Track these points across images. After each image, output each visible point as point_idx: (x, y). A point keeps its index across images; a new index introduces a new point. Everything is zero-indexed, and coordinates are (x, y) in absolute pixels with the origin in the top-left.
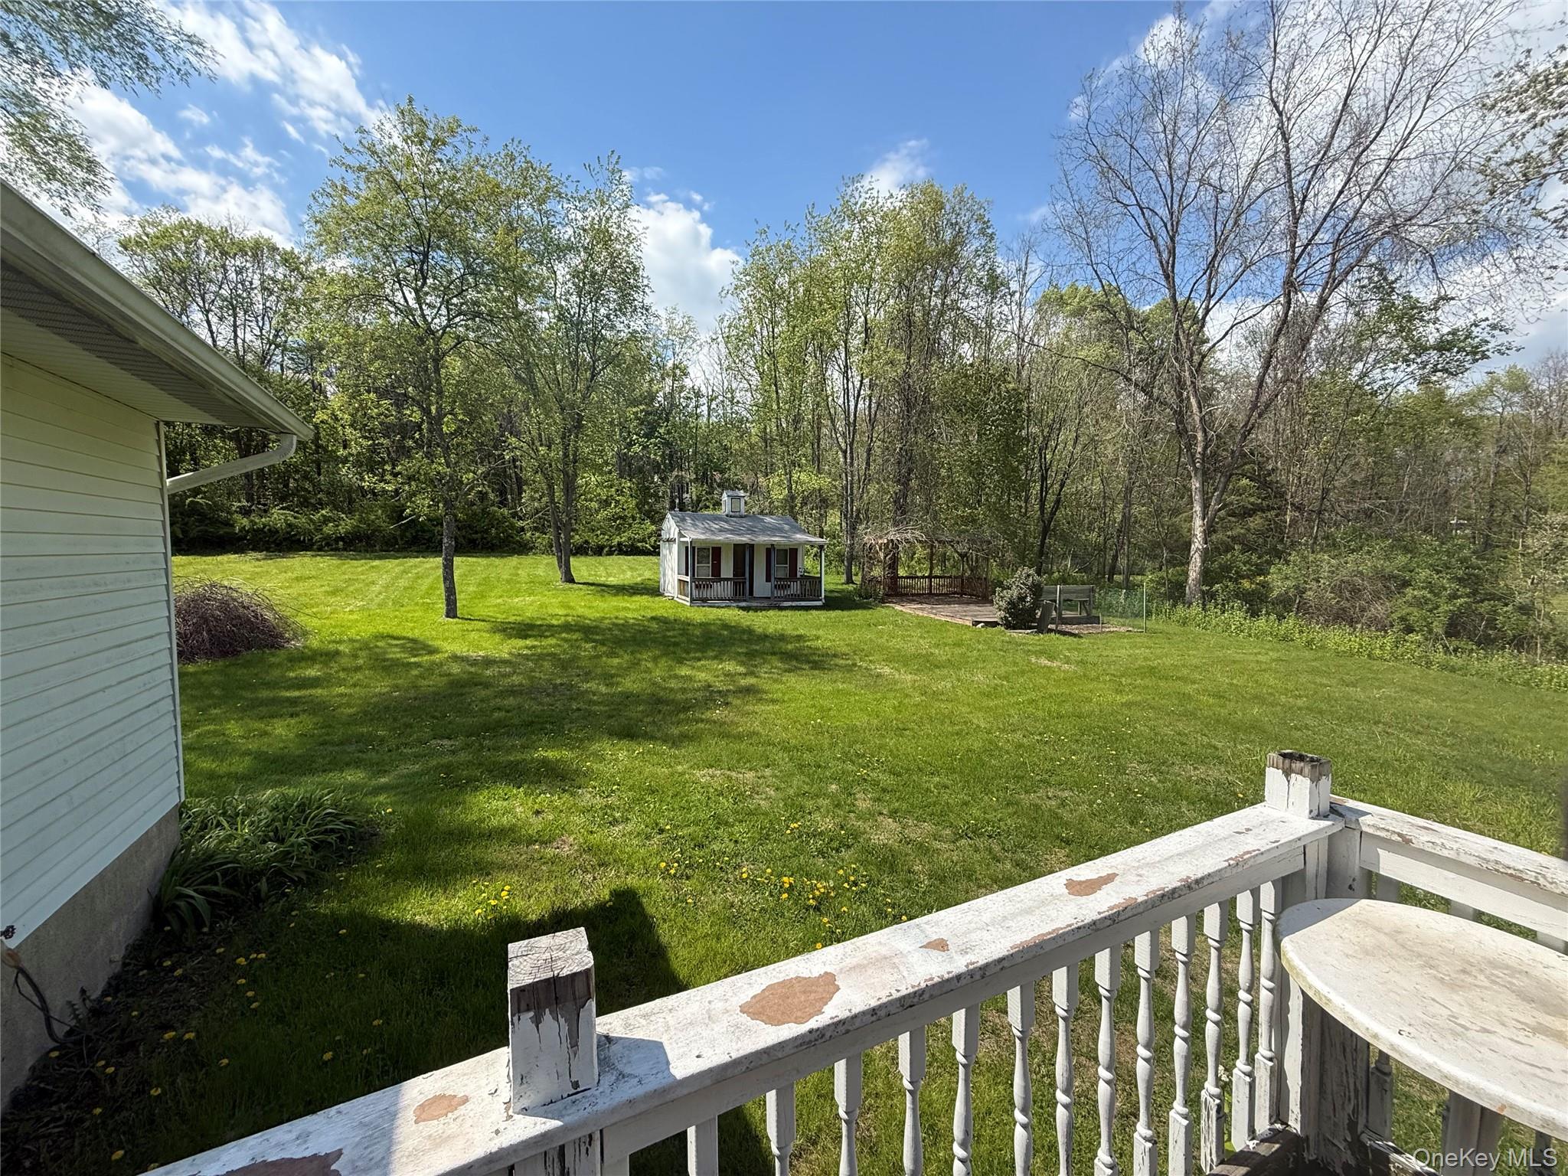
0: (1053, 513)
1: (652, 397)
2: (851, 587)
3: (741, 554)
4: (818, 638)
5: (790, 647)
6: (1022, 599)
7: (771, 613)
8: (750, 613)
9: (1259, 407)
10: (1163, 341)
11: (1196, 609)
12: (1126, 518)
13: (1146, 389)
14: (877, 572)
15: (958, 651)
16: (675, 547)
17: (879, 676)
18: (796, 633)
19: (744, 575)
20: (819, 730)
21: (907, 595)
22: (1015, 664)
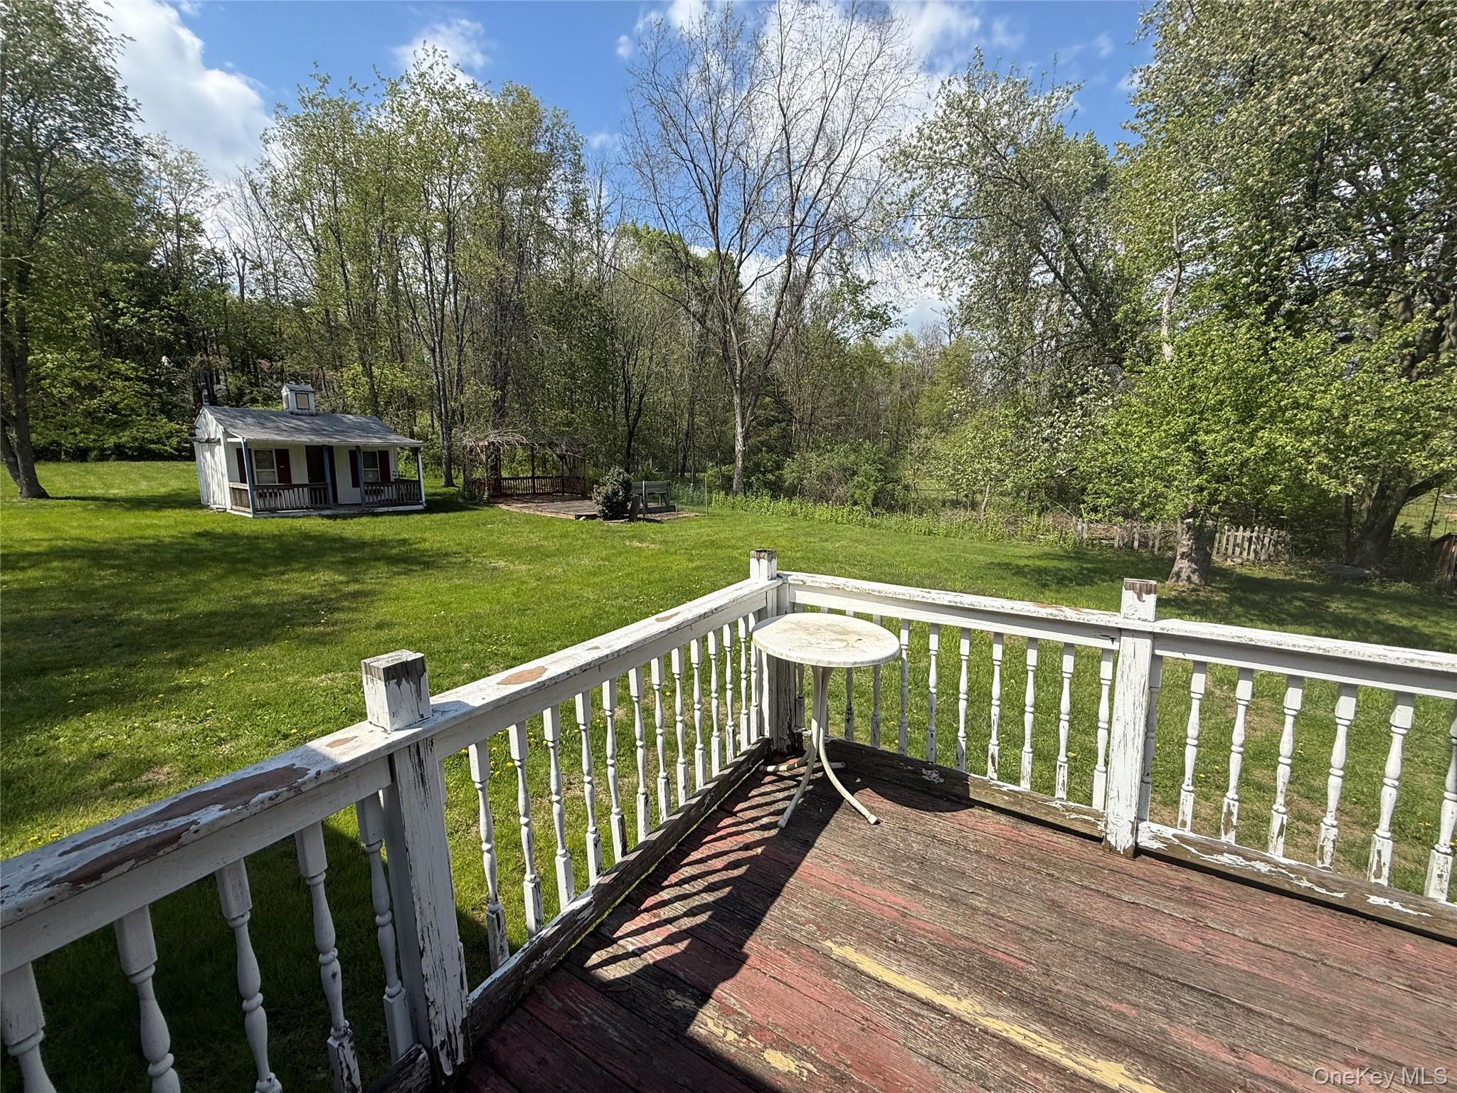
0: (636, 420)
1: (147, 255)
2: (451, 489)
3: (318, 457)
4: (425, 540)
5: (394, 551)
6: (615, 493)
7: (364, 520)
8: (338, 521)
9: (773, 343)
10: (712, 280)
11: (740, 497)
12: (691, 424)
13: (702, 320)
14: (479, 473)
15: (566, 541)
16: (220, 451)
17: (495, 569)
18: (398, 537)
19: (324, 479)
20: (443, 622)
21: (512, 495)
22: (613, 547)
